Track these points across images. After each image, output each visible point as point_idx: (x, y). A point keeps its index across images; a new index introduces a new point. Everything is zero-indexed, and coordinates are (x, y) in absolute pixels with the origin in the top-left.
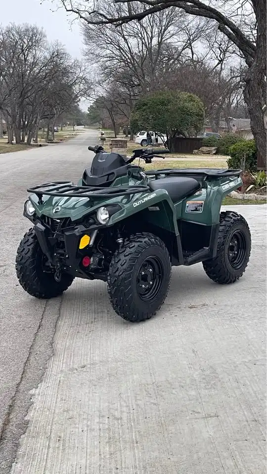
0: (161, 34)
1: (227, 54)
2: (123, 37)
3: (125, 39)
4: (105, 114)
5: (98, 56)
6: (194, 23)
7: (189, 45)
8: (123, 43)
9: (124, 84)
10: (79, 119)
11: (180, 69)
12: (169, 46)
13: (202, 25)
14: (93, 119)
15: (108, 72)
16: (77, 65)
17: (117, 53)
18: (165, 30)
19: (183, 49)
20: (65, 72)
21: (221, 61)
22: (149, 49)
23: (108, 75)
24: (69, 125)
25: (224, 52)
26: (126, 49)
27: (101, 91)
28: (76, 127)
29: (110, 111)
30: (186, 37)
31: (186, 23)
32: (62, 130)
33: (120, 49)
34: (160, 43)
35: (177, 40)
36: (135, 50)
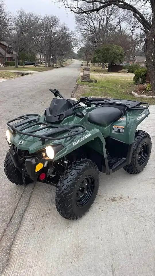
0: (108, 19)
1: (135, 28)
2: (92, 20)
3: (92, 21)
4: (84, 54)
5: (81, 29)
6: (122, 14)
7: (119, 24)
8: (91, 24)
9: (91, 41)
10: (74, 57)
11: (115, 35)
12: (110, 25)
13: (125, 14)
14: (79, 56)
15: (85, 36)
16: (72, 33)
17: (89, 27)
18: (109, 17)
19: (117, 26)
20: (68, 36)
21: (132, 31)
22: (102, 26)
23: (85, 38)
24: (70, 59)
25: (134, 27)
26: (93, 26)
27: (82, 45)
28: (73, 60)
29: (85, 53)
30: (118, 20)
31: (118, 14)
32: (67, 61)
33: (90, 26)
34: (107, 23)
35: (114, 22)
36: (96, 26)
